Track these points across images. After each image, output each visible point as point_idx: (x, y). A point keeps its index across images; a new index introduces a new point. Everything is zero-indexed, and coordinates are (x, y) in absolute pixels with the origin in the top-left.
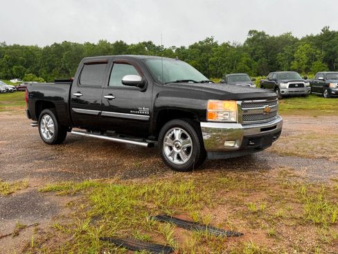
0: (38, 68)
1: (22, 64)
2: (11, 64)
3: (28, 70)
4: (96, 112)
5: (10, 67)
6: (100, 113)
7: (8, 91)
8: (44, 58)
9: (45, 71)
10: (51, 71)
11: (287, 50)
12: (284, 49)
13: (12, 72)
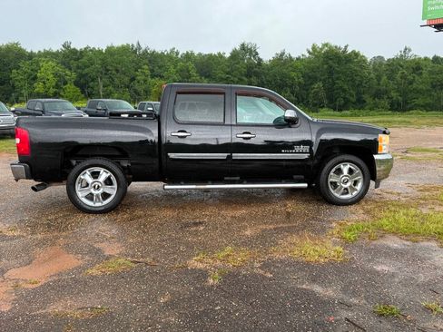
4: (223, 156)
6: (229, 157)
11: (25, 66)
12: (21, 65)
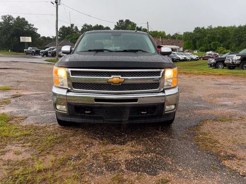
0: (230, 43)
1: (218, 40)
2: (211, 40)
3: (222, 45)
5: (210, 42)
7: (192, 60)
8: (236, 35)
9: (234, 45)
10: (239, 45)
13: (210, 46)
